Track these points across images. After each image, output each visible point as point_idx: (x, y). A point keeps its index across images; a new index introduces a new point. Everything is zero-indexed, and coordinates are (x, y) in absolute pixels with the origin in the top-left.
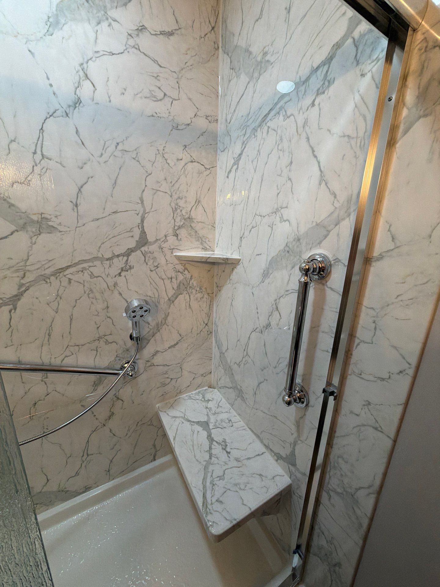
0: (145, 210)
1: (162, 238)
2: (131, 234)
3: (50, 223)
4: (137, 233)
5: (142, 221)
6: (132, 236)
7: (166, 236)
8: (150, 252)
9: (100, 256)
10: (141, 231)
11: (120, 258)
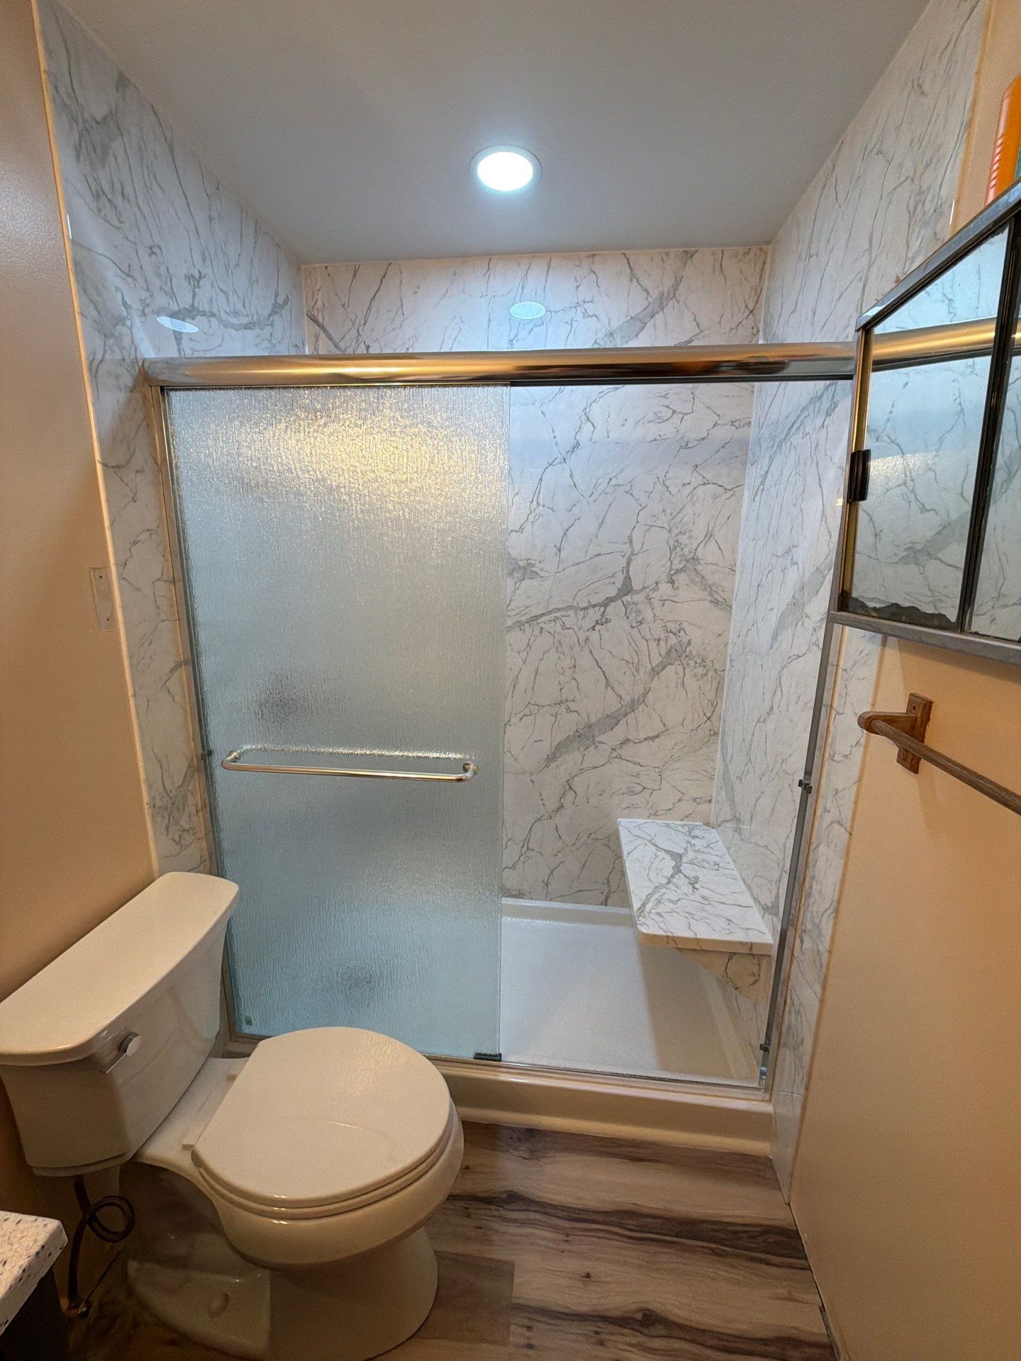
0: (633, 551)
1: (651, 585)
2: (612, 580)
3: (533, 569)
4: (620, 578)
5: (628, 564)
6: (614, 583)
7: (657, 583)
8: (633, 603)
9: (575, 604)
10: (625, 577)
11: (597, 608)
